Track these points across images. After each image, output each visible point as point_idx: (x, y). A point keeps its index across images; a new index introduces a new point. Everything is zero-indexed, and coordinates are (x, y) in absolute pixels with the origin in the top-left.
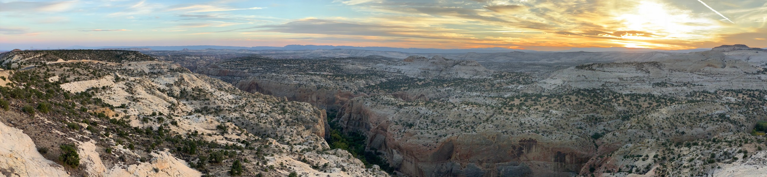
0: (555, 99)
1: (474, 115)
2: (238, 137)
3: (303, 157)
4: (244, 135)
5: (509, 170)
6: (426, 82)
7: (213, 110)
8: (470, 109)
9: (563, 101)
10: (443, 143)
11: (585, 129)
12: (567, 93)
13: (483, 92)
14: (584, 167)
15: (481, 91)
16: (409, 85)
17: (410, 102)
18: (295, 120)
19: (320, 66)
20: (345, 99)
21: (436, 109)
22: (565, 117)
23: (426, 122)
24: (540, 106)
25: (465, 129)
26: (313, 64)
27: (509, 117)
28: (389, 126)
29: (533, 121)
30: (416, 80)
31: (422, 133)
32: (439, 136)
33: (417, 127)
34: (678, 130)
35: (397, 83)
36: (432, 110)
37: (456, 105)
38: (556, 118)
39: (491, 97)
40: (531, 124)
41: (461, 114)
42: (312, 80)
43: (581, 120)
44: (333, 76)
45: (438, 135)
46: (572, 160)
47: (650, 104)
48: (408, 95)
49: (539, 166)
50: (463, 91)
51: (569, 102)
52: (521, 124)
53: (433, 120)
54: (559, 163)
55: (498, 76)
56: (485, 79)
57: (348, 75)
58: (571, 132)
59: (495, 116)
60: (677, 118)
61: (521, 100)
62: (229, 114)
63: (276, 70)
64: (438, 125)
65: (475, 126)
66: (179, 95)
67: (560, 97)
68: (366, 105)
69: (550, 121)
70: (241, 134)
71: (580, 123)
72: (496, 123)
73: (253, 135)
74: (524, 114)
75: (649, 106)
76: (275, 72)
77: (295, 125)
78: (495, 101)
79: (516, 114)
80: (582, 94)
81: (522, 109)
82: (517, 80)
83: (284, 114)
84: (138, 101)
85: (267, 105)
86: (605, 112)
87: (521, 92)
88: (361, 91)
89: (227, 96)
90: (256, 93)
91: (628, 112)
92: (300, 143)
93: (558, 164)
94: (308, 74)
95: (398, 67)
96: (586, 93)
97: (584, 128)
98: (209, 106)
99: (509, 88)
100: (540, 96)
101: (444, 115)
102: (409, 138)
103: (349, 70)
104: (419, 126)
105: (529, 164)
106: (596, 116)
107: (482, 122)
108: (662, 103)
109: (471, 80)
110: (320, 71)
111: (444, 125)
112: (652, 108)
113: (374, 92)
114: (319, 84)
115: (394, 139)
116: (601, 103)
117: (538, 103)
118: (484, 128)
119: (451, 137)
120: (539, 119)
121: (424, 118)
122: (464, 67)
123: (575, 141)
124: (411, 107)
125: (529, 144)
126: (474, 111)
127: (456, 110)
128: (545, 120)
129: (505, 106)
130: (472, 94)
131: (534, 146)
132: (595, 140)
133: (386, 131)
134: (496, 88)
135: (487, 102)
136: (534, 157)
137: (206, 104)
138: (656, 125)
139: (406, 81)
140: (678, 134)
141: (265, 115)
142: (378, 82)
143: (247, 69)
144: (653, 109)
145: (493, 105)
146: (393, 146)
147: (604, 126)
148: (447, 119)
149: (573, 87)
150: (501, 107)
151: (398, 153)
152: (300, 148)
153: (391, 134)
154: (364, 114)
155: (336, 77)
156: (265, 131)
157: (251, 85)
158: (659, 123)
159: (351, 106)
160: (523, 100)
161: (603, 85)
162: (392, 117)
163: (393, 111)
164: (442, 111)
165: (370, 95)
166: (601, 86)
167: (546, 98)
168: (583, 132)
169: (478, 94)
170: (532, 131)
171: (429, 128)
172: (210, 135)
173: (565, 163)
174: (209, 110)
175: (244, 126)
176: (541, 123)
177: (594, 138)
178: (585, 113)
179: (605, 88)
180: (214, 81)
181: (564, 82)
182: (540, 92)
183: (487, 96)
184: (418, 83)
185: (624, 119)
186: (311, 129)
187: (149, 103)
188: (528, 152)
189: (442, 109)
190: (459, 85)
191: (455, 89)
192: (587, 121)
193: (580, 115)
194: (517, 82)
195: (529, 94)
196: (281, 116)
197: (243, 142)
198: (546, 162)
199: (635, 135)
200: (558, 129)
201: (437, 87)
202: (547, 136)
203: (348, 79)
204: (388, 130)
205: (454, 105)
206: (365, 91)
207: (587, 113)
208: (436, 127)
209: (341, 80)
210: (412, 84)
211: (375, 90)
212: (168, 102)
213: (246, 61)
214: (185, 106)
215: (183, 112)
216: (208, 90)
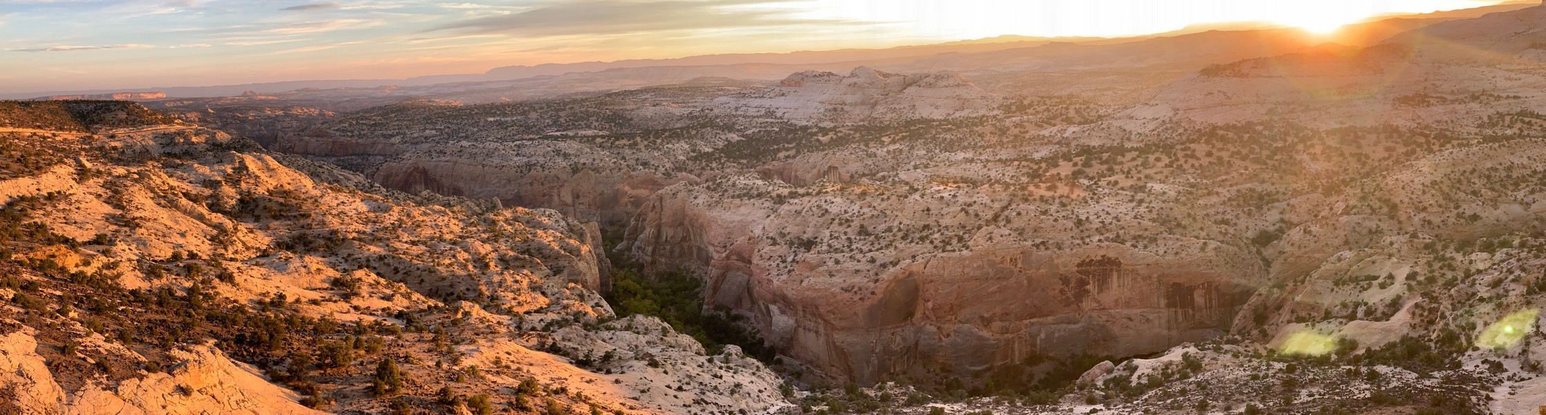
0: (1157, 155)
1: (963, 210)
2: (385, 304)
3: (550, 342)
4: (400, 298)
5: (1056, 335)
6: (839, 134)
7: (322, 242)
8: (952, 193)
9: (1177, 160)
10: (891, 282)
11: (1236, 224)
12: (1184, 138)
13: (981, 150)
14: (1241, 314)
15: (974, 148)
16: (798, 145)
17: (802, 187)
18: (523, 253)
19: (575, 115)
20: (643, 192)
21: (868, 199)
22: (1184, 199)
23: (845, 233)
24: (1123, 176)
25: (941, 244)
26: (557, 110)
27: (1048, 207)
28: (756, 250)
29: (1108, 213)
30: (815, 130)
31: (837, 262)
32: (881, 265)
33: (825, 248)
34: (1461, 210)
35: (767, 142)
36: (858, 203)
37: (916, 187)
38: (1164, 202)
39: (1000, 160)
40: (1103, 222)
41: (930, 206)
42: (558, 152)
43: (1224, 203)
44: (609, 139)
45: (878, 263)
46: (1211, 301)
47: (1388, 149)
48: (796, 171)
49: (1130, 319)
50: (931, 151)
51: (1191, 161)
52: (1079, 223)
53: (862, 226)
54: (1180, 311)
55: (1013, 108)
56: (983, 116)
57: (646, 134)
58: (1203, 234)
59: (1014, 206)
60: (1459, 181)
61: (1075, 165)
62: (361, 248)
63: (469, 133)
64: (877, 237)
65: (966, 236)
66: (237, 208)
67: (1168, 149)
68: (696, 201)
69: (1150, 211)
70: (393, 295)
71: (1221, 210)
72: (1017, 223)
73: (422, 298)
74: (1084, 198)
75: (1386, 155)
76: (466, 137)
77: (523, 267)
78: (1010, 171)
79: (1064, 200)
80: (1222, 136)
81: (1080, 186)
82: (1061, 115)
83: (497, 242)
84: (136, 225)
85: (453, 221)
86: (1281, 178)
87: (1073, 144)
88: (679, 169)
89: (354, 206)
90: (425, 193)
91: (1337, 173)
92: (541, 308)
93: (1176, 312)
94: (547, 138)
95: (766, 103)
96: (1231, 135)
97: (1232, 222)
98: (309, 232)
99: (1044, 137)
100: (1121, 150)
101: (888, 212)
102: (808, 274)
103: (646, 119)
104: (829, 246)
105: (1104, 318)
106: (1259, 189)
107: (983, 223)
108: (1420, 145)
109: (950, 123)
110: (576, 127)
111: (892, 238)
112: (1394, 158)
113: (712, 169)
114: (576, 160)
115: (770, 281)
116: (1269, 157)
117: (1117, 168)
118: (990, 238)
119: (909, 265)
120: (1122, 209)
121: (840, 224)
122: (930, 90)
123: (1213, 253)
124: (807, 199)
125: (1104, 269)
126: (962, 199)
127: (919, 198)
128: (1136, 210)
129: (1037, 180)
130: (953, 157)
131: (1115, 275)
132: (1262, 249)
133: (750, 262)
134: (1011, 138)
135: (993, 174)
136: (1117, 301)
137: (303, 227)
138: (1406, 200)
139: (790, 137)
140: (1462, 221)
141: (448, 246)
142: (721, 144)
143: (398, 134)
144: (1397, 162)
145: (1008, 180)
146: (769, 296)
147: (1281, 213)
148: (896, 223)
149: (1198, 122)
150: (1028, 183)
151: (783, 312)
152: (542, 320)
153: (763, 270)
154: (692, 226)
155: (617, 139)
156: (451, 286)
157: (410, 174)
158: (1414, 196)
159: (658, 209)
160: (1080, 163)
161: (1270, 110)
162: (761, 227)
163: (761, 213)
164: (884, 205)
165: (703, 178)
166: (1266, 114)
167: (1134, 154)
168: (1231, 231)
169: (970, 155)
170: (1107, 239)
171: (854, 247)
172: (315, 302)
173: (1193, 308)
174: (311, 243)
175: (400, 276)
176: (1128, 218)
177: (1257, 242)
178: (1231, 186)
179: (1276, 118)
180: (320, 170)
181: (1176, 110)
182: (1119, 141)
183: (991, 158)
184: (821, 138)
185: (1328, 192)
186: (566, 271)
187: (165, 229)
188: (1100, 291)
189: (883, 200)
190: (920, 136)
191: (912, 148)
192: (1238, 205)
193: (1220, 190)
194: (1062, 120)
195: (1094, 147)
196: (488, 247)
197: (400, 315)
198: (1146, 310)
199: (1358, 229)
200: (1170, 229)
201: (867, 145)
202: (1145, 247)
203: (646, 143)
204: (755, 260)
205: (912, 187)
206: (689, 168)
207: (1237, 184)
208: (872, 244)
209: (630, 145)
210: (804, 142)
211: (714, 165)
212: (209, 226)
213: (393, 115)
214: (252, 235)
215: (248, 249)
216: (307, 192)
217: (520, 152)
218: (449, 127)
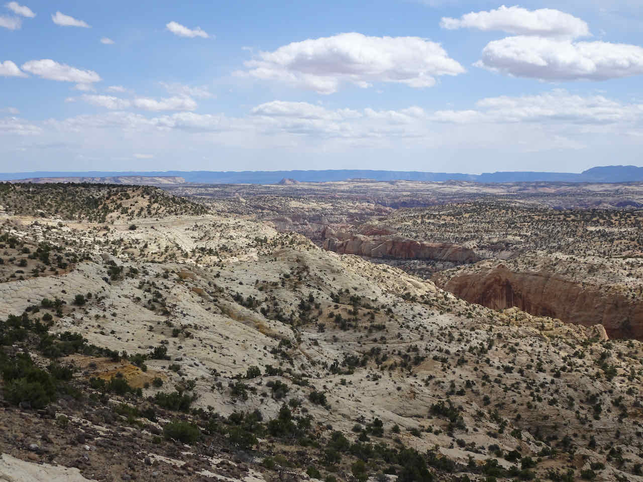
7: (398, 360)
62: (444, 370)
63: (564, 243)
66: (297, 315)
76: (559, 248)
84: (188, 335)
85: (552, 349)
89: (432, 319)
98: (383, 347)
137: (375, 341)
141: (549, 378)
143: (473, 238)
174: (385, 358)
187: (220, 339)
196: (598, 386)
212: (267, 335)
213: (467, 215)
214: (316, 348)
215: (313, 364)
216: (376, 300)
217: (633, 272)
218: (536, 235)
